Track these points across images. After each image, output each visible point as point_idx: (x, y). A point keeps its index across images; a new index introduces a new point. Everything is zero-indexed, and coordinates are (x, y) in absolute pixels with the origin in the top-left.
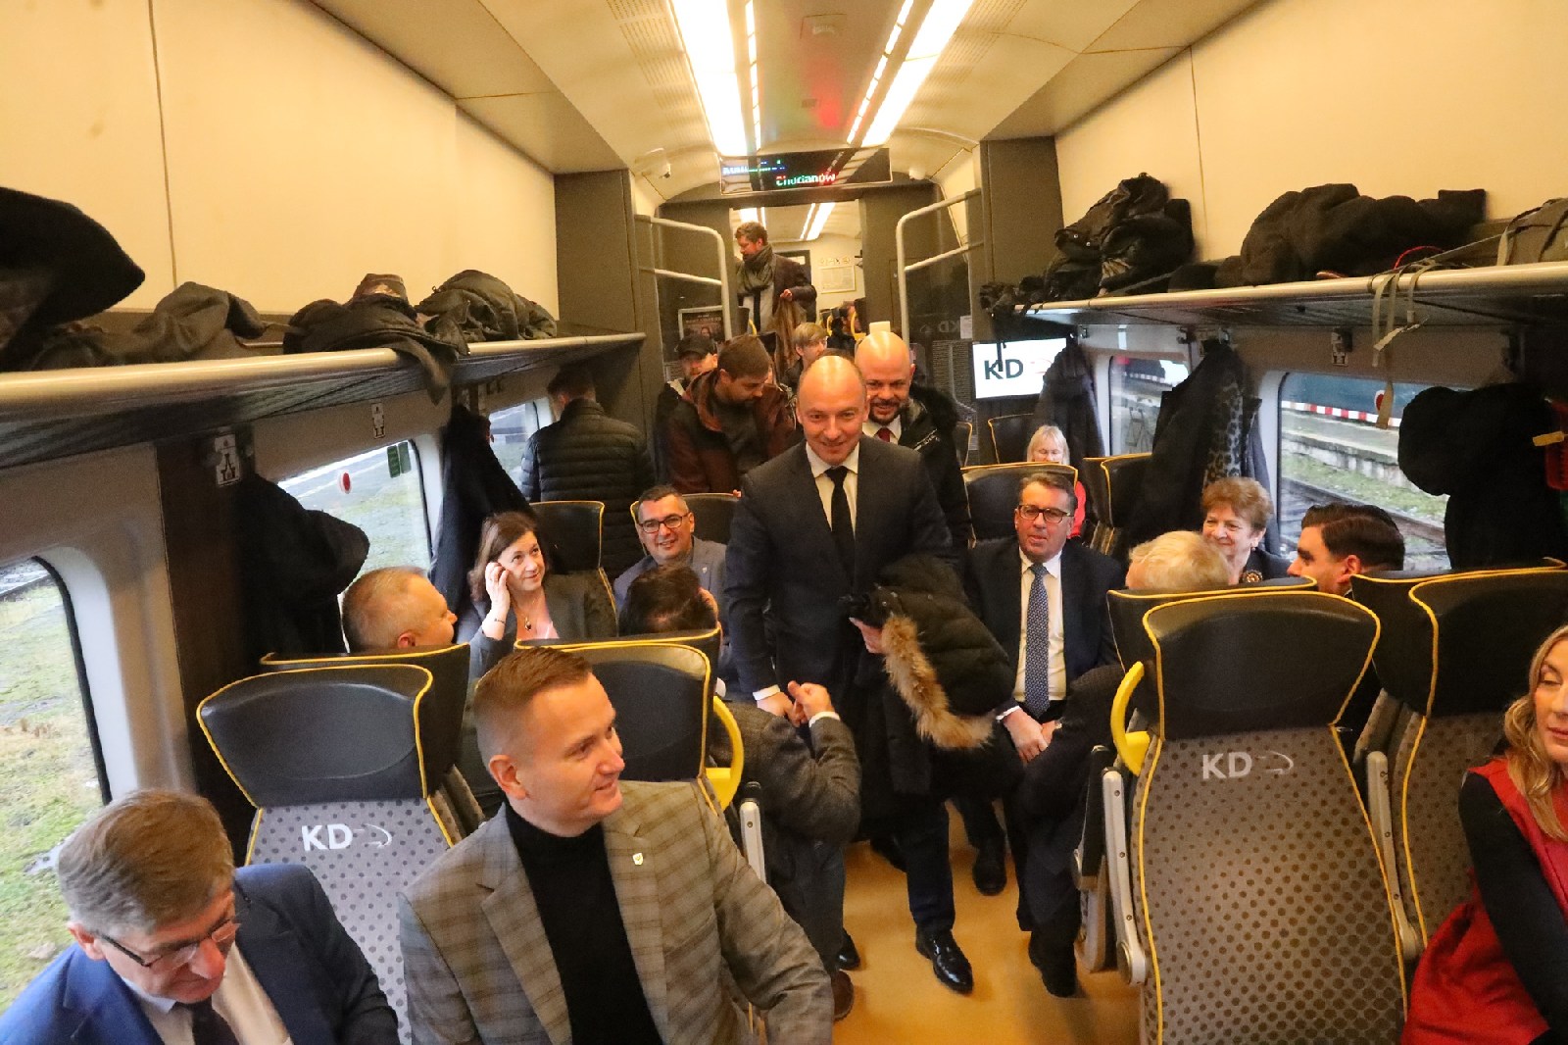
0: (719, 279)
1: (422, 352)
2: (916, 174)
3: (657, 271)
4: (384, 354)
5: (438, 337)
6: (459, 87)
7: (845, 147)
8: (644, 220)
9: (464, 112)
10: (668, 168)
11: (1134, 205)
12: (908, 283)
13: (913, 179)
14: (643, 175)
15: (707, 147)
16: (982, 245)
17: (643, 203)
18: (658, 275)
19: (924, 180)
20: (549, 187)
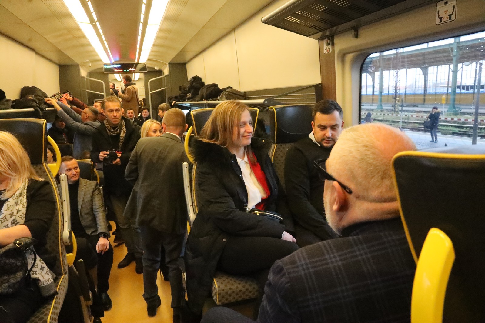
0: (104, 93)
1: (38, 109)
2: (157, 68)
3: (87, 90)
4: (32, 109)
5: (41, 106)
6: (36, 49)
7: (135, 63)
8: (84, 78)
9: (37, 53)
10: (90, 64)
11: (195, 82)
12: (151, 95)
13: (156, 69)
14: (84, 66)
15: (100, 60)
16: (169, 88)
17: (84, 73)
18: (88, 92)
19: (159, 70)
20: (58, 68)
